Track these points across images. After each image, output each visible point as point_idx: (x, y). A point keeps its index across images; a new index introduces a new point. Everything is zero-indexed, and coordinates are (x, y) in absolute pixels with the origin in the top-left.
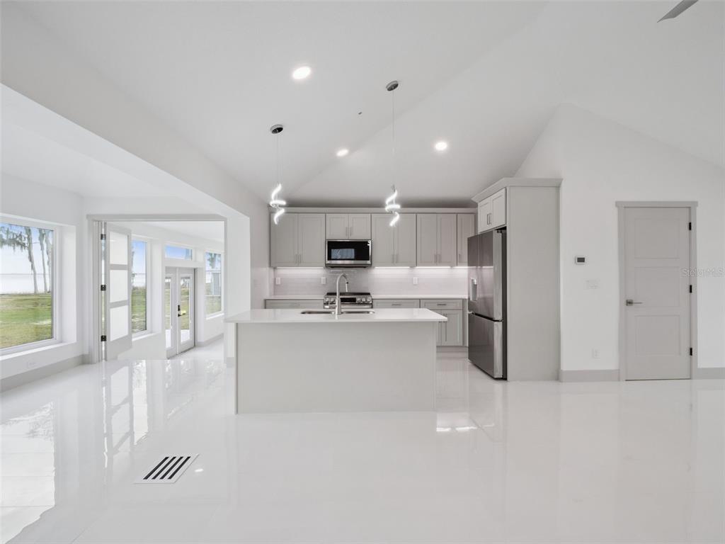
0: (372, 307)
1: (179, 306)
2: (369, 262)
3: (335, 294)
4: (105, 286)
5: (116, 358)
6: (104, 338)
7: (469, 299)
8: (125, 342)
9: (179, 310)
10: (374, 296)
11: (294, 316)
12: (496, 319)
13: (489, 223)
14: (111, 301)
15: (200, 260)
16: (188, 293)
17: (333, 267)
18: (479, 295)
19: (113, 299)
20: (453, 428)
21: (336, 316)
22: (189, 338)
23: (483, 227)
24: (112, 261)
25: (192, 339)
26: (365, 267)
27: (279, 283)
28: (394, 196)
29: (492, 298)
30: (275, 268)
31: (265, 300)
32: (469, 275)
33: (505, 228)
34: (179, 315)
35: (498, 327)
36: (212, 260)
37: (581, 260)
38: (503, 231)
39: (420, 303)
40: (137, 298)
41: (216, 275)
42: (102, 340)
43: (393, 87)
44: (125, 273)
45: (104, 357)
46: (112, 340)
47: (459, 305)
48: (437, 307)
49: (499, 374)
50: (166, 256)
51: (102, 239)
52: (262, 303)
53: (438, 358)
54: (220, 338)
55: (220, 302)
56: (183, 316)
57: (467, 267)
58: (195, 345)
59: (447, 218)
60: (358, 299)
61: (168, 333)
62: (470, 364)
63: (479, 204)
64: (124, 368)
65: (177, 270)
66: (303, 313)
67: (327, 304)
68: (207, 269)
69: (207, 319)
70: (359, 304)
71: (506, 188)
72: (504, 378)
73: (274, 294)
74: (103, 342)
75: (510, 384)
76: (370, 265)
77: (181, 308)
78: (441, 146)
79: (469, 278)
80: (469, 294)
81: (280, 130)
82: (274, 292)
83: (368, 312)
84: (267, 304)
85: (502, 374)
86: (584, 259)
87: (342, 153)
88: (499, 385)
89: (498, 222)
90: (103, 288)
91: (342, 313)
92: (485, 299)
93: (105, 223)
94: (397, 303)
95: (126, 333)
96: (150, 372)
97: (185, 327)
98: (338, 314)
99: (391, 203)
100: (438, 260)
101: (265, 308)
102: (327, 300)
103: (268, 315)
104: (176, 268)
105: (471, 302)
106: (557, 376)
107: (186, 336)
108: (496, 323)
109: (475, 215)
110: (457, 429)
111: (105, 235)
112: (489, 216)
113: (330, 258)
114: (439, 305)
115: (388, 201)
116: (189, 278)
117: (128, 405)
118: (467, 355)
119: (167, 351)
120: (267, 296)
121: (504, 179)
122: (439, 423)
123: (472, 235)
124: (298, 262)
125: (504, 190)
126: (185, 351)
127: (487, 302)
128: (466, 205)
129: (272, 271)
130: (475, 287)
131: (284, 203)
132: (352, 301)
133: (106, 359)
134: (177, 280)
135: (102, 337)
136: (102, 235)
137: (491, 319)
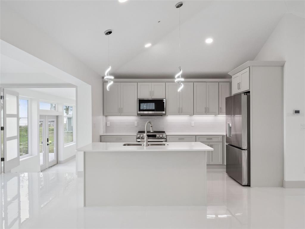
0: (166, 141)
1: (48, 139)
2: (164, 112)
3: (144, 132)
4: (3, 127)
5: (10, 171)
6: (3, 159)
7: (226, 135)
8: (16, 161)
9: (48, 141)
10: (167, 133)
11: (119, 147)
12: (243, 149)
13: (239, 88)
14: (7, 137)
15: (61, 110)
16: (53, 130)
17: (142, 115)
18: (233, 133)
19: (8, 135)
20: (217, 215)
21: (145, 147)
22: (54, 158)
23: (235, 91)
24: (8, 112)
25: (56, 159)
26: (162, 116)
27: (109, 125)
28: (180, 73)
29: (241, 135)
30: (106, 116)
31: (101, 136)
32: (227, 120)
33: (249, 92)
34: (48, 145)
35: (245, 154)
36: (67, 109)
37: (297, 112)
38: (248, 94)
39: (196, 138)
40: (22, 133)
41: (69, 119)
42: (2, 161)
43: (180, 5)
44: (15, 119)
45: (3, 171)
46: (7, 160)
47: (220, 139)
48: (206, 141)
49: (245, 182)
50: (40, 109)
51: (1, 99)
52: (98, 138)
53: (208, 172)
54: (73, 158)
55: (72, 136)
56: (51, 144)
57: (225, 116)
58: (57, 162)
59: (212, 85)
60: (158, 136)
61: (41, 155)
62: (227, 176)
63: (232, 77)
64: (15, 177)
65: (47, 116)
66: (125, 145)
67: (139, 138)
68: (64, 115)
69: (65, 146)
70: (158, 138)
71: (249, 67)
72: (249, 185)
73: (106, 132)
74: (2, 162)
75: (252, 189)
76: (165, 114)
77: (49, 140)
78: (209, 41)
79: (226, 123)
80: (226, 132)
81: (110, 33)
82: (106, 130)
83: (164, 145)
84: (102, 139)
85: (247, 183)
86: (299, 111)
87: (148, 45)
88: (245, 189)
89: (245, 88)
90: (2, 128)
91: (148, 145)
92: (236, 135)
93: (3, 89)
94: (182, 139)
95: (16, 156)
96: (30, 180)
97: (51, 151)
98: (146, 146)
99: (179, 77)
100: (207, 112)
101: (101, 141)
102: (139, 136)
103: (102, 147)
104: (46, 115)
105: (228, 137)
106: (282, 184)
107: (52, 156)
108: (243, 151)
109: (231, 83)
110: (219, 216)
111: (3, 96)
112: (239, 84)
113: (140, 110)
114: (208, 140)
115: (176, 76)
116: (54, 121)
117: (17, 200)
118: (225, 170)
119: (41, 166)
120: (102, 134)
121: (248, 61)
122: (208, 212)
123: (228, 96)
124: (121, 112)
125: (248, 68)
126: (52, 167)
127: (238, 137)
128: (224, 77)
129: (105, 117)
130: (230, 128)
131: (112, 77)
132: (154, 136)
133: (4, 172)
134: (47, 122)
135: (2, 159)
136: (1, 96)
137: (240, 148)
